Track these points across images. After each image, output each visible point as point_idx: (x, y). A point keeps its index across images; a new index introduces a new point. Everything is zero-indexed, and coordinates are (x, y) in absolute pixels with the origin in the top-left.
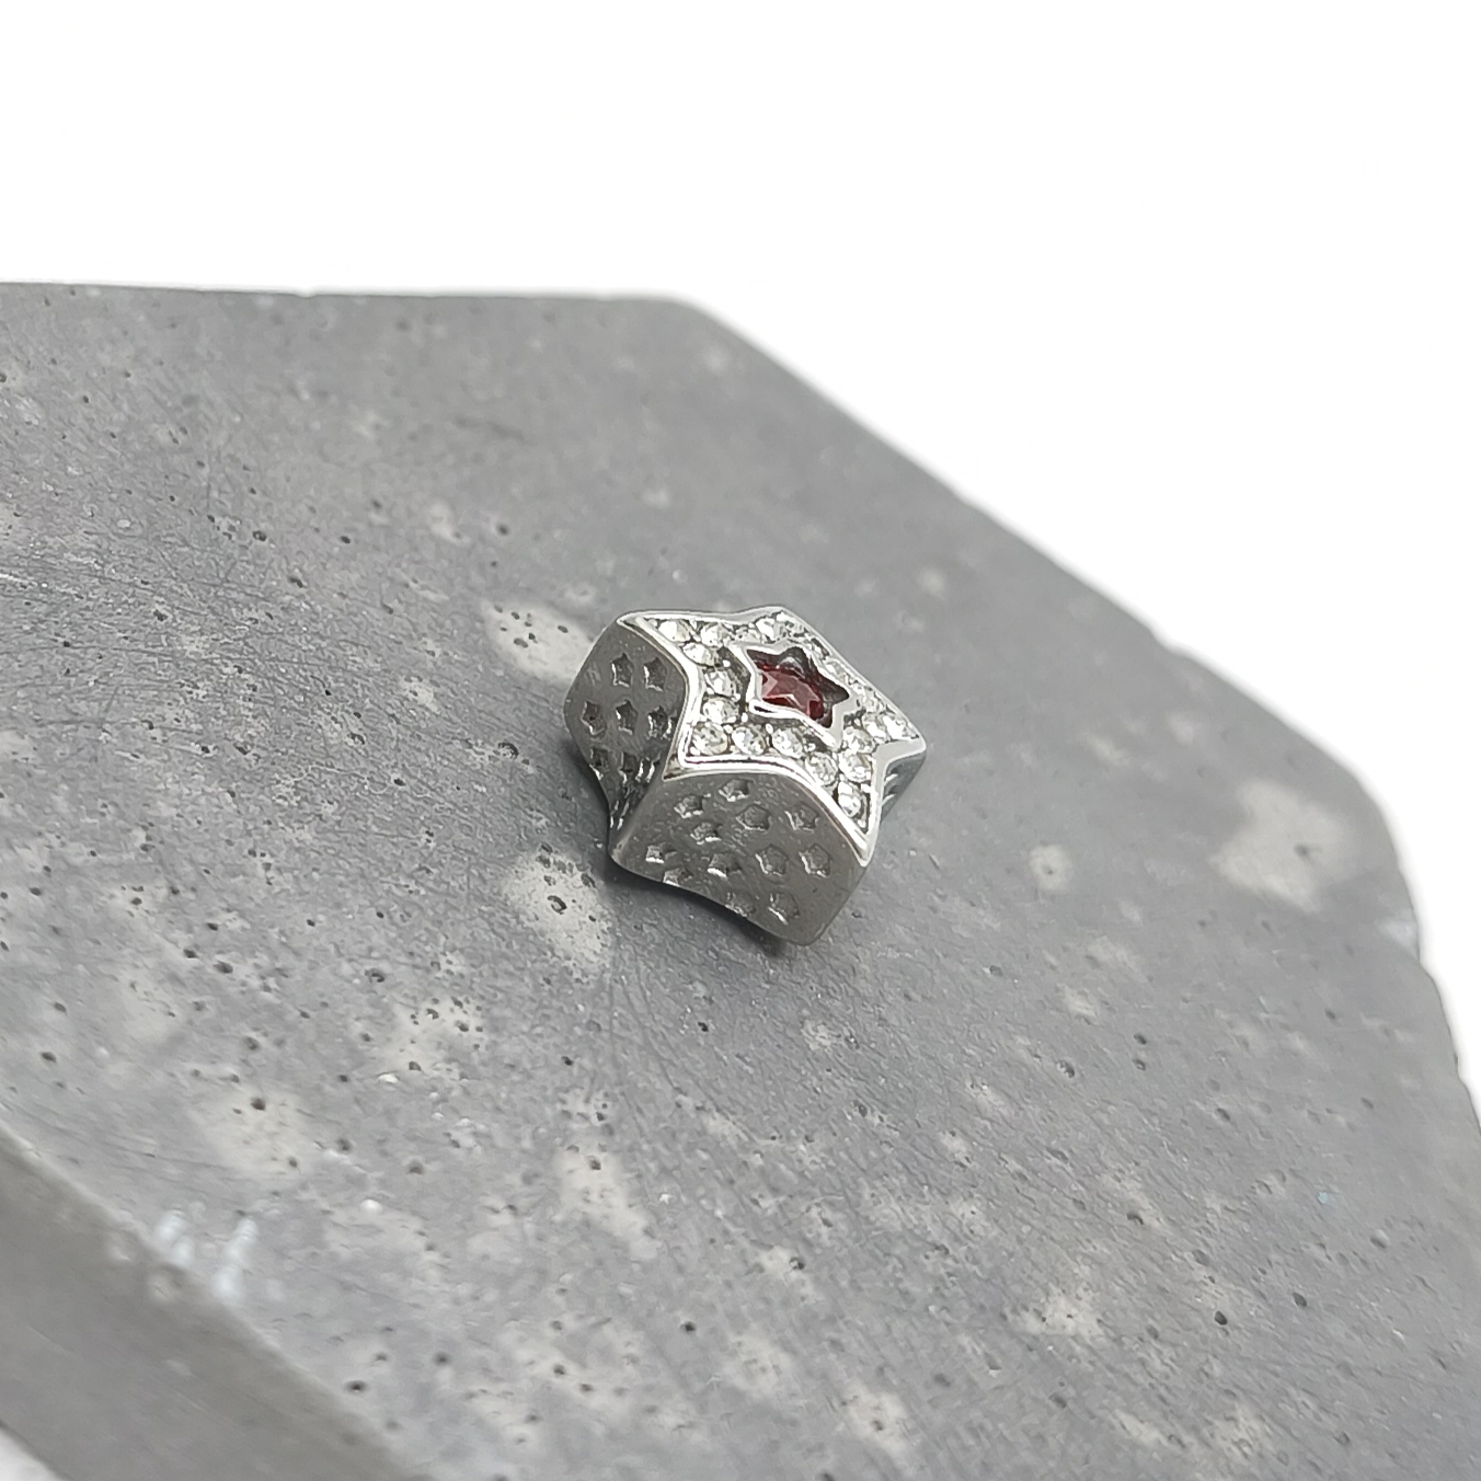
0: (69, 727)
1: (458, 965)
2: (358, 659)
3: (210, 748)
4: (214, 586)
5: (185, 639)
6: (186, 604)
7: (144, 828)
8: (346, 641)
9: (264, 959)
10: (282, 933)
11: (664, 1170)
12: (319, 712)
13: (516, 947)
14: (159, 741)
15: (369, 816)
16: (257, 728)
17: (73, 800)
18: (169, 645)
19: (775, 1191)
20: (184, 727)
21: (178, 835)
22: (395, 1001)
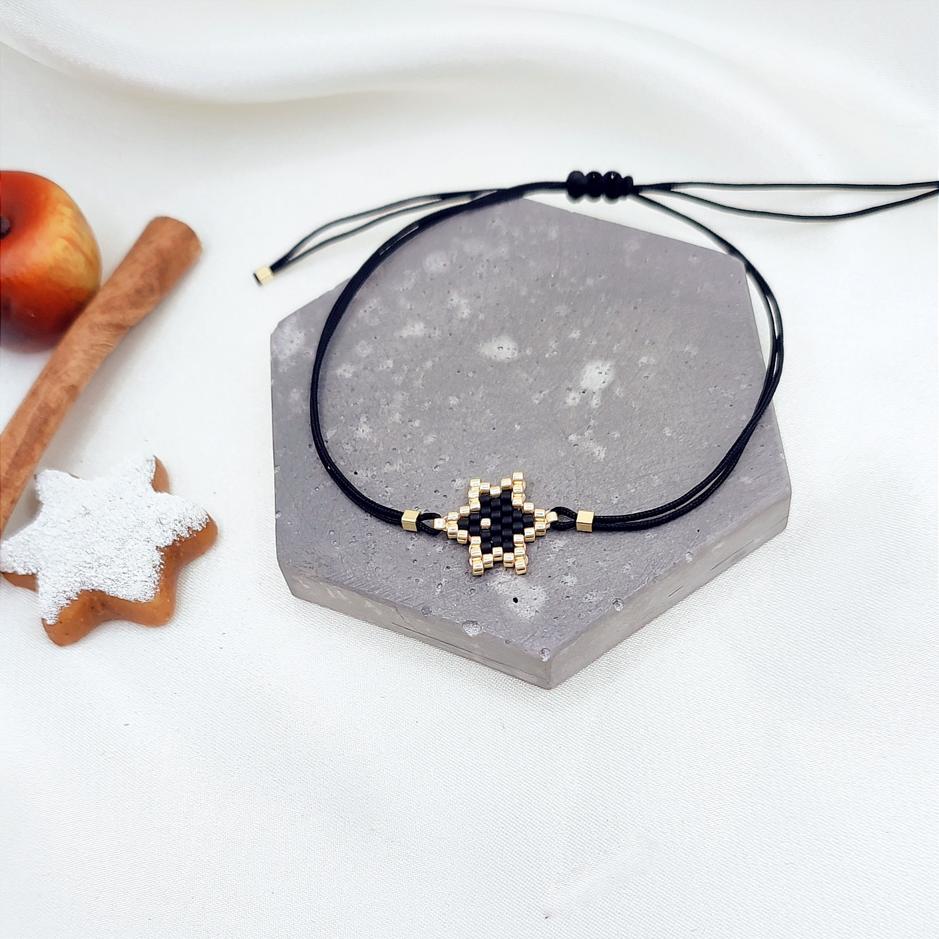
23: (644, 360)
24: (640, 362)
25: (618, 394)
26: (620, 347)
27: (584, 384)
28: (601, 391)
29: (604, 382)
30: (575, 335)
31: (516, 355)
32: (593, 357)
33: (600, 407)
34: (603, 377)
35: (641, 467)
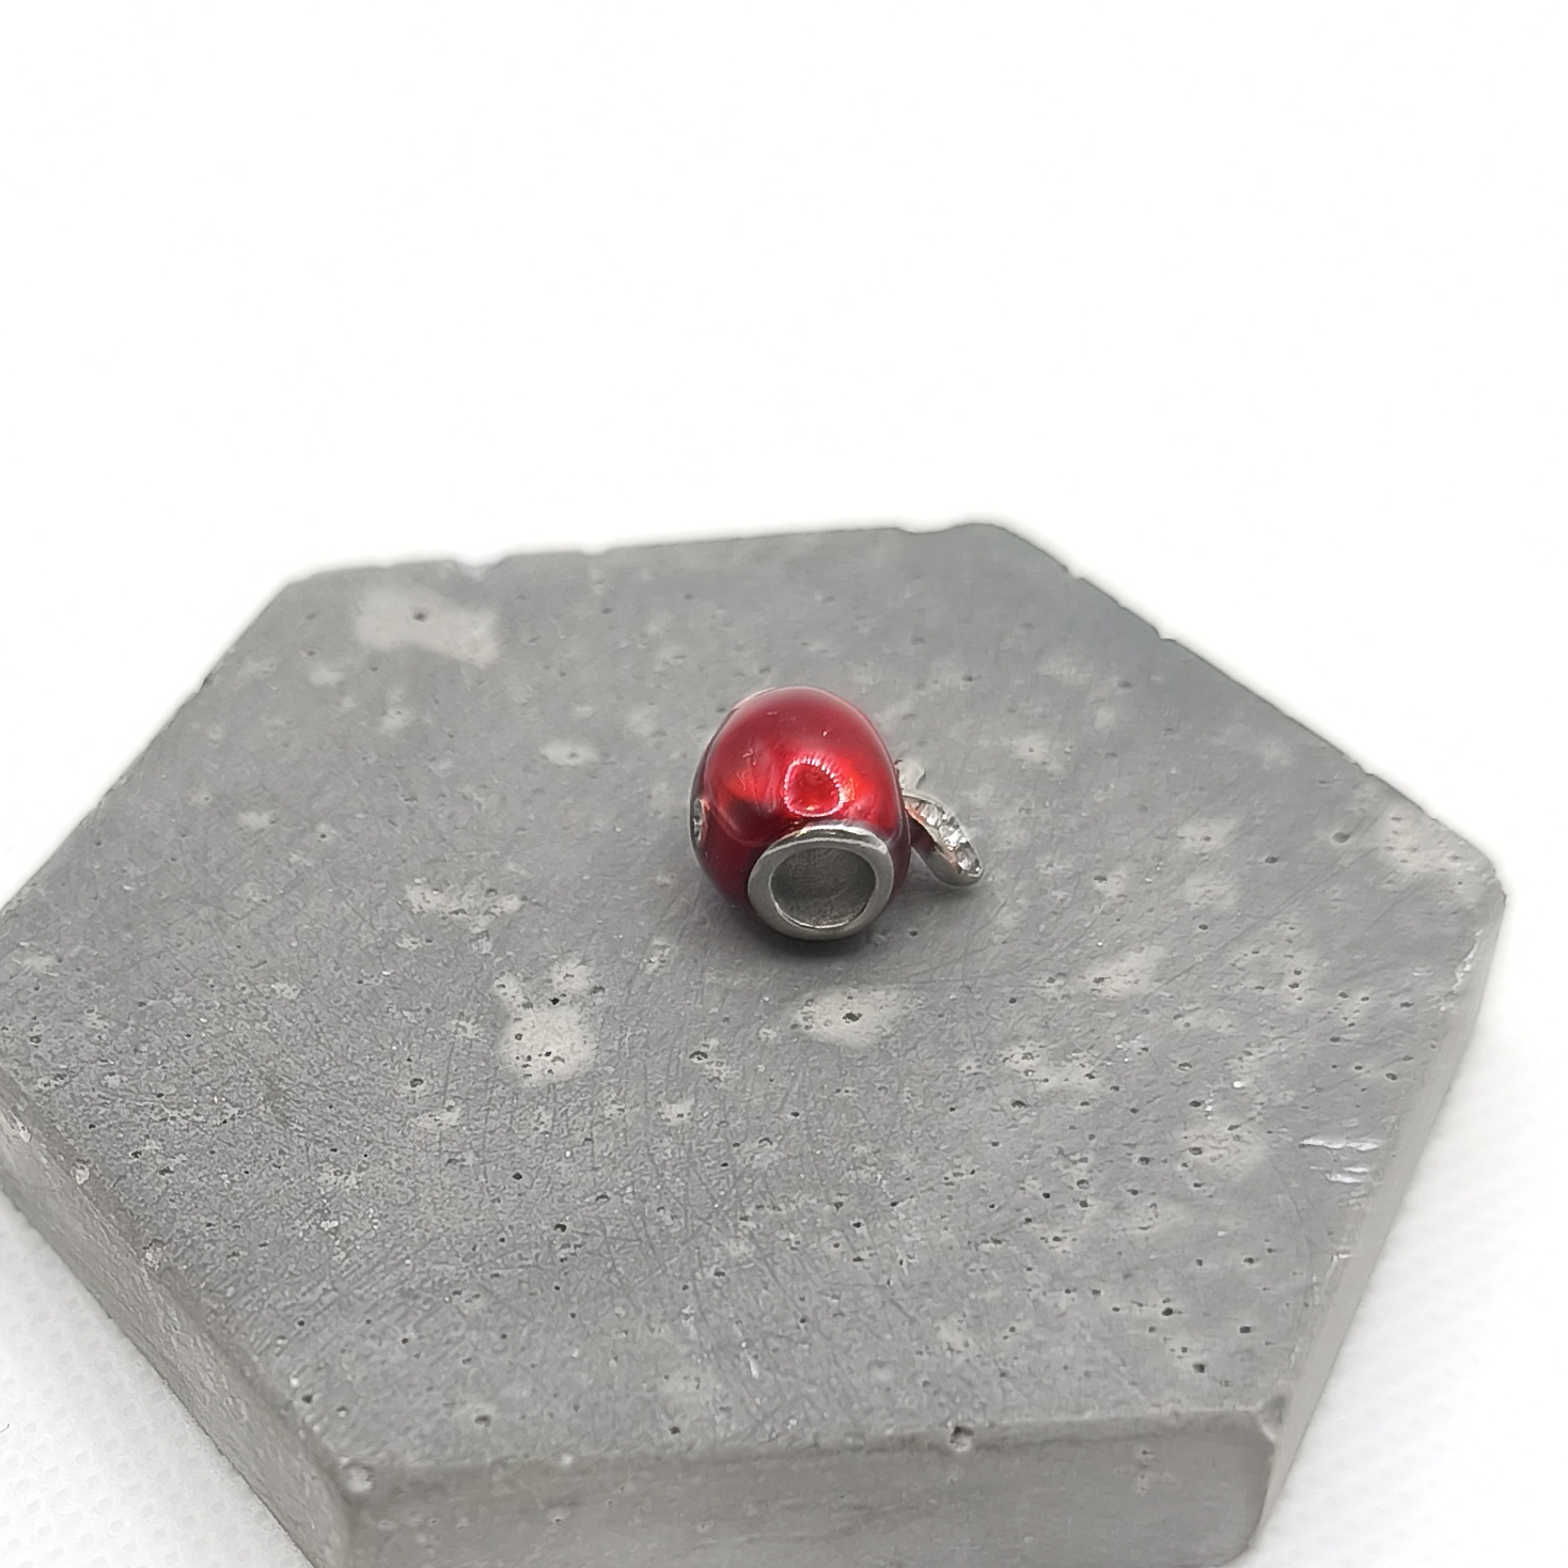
0: (900, 1303)
1: (968, 1064)
2: (668, 1152)
3: (852, 1222)
4: (652, 1247)
5: (734, 1254)
6: (690, 1259)
7: (977, 1245)
8: (653, 1161)
9: (1058, 1163)
10: (1020, 1158)
11: (1074, 945)
12: (754, 1167)
13: (919, 1035)
14: (872, 1251)
15: (851, 1125)
16: (803, 1199)
17: (981, 1287)
18: (750, 1261)
19: (1043, 891)
20: (844, 1240)
21: (967, 1226)
22: (1035, 1092)
23: (451, 1118)
24: (458, 1109)
25: (462, 1023)
26: (534, 1125)
27: (566, 1016)
28: (513, 1016)
29: (519, 1037)
30: (676, 1112)
31: (799, 1018)
32: (590, 1079)
33: (489, 982)
34: (532, 1043)
35: (305, 906)
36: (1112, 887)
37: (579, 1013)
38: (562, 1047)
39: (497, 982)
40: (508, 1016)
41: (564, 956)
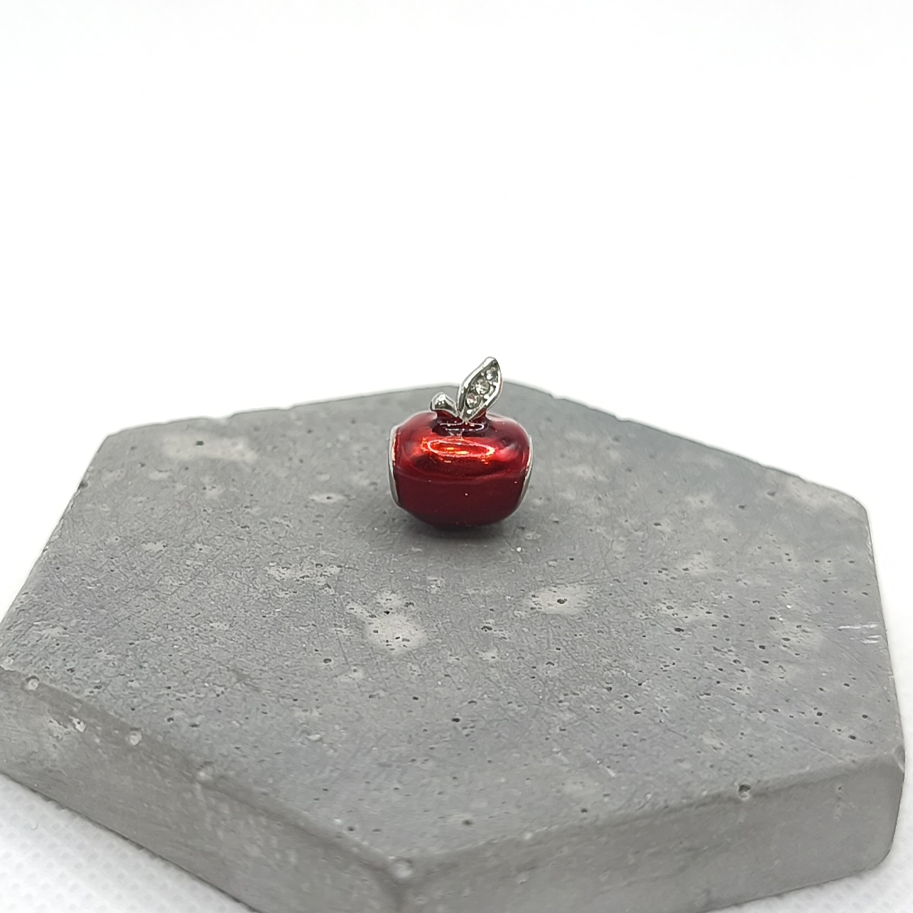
0: (673, 730)
1: (640, 614)
2: (497, 675)
3: (623, 696)
4: (516, 722)
5: (565, 719)
6: (541, 724)
7: (698, 697)
8: (491, 681)
9: (717, 654)
11: (662, 555)
13: (604, 604)
14: (642, 708)
15: (593, 650)
16: (588, 688)
18: (576, 721)
19: (630, 533)
20: (623, 704)
21: (687, 689)
22: (684, 624)
23: (359, 675)
24: (361, 670)
25: (338, 629)
26: (410, 672)
27: (398, 619)
28: (367, 622)
29: (376, 631)
30: (489, 655)
31: (532, 604)
32: (430, 646)
33: (343, 608)
34: (385, 634)
35: (208, 584)
36: (666, 527)
37: (405, 616)
38: (404, 633)
39: (348, 607)
40: (364, 623)
41: (379, 590)
